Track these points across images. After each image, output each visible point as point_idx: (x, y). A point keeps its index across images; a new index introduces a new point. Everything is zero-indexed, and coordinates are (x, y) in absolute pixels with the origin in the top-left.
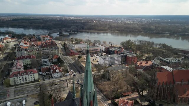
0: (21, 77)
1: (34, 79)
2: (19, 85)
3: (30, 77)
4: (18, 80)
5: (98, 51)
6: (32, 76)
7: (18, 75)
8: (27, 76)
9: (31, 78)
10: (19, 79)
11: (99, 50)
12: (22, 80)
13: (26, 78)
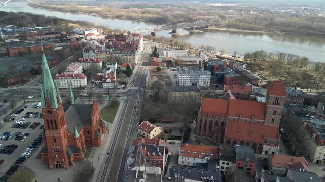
0: (66, 80)
1: (80, 86)
2: (63, 89)
3: (75, 82)
4: (62, 84)
5: (195, 63)
6: (78, 82)
7: (63, 78)
8: (72, 80)
9: (77, 83)
10: (64, 82)
11: (198, 62)
12: (67, 84)
13: (71, 83)
